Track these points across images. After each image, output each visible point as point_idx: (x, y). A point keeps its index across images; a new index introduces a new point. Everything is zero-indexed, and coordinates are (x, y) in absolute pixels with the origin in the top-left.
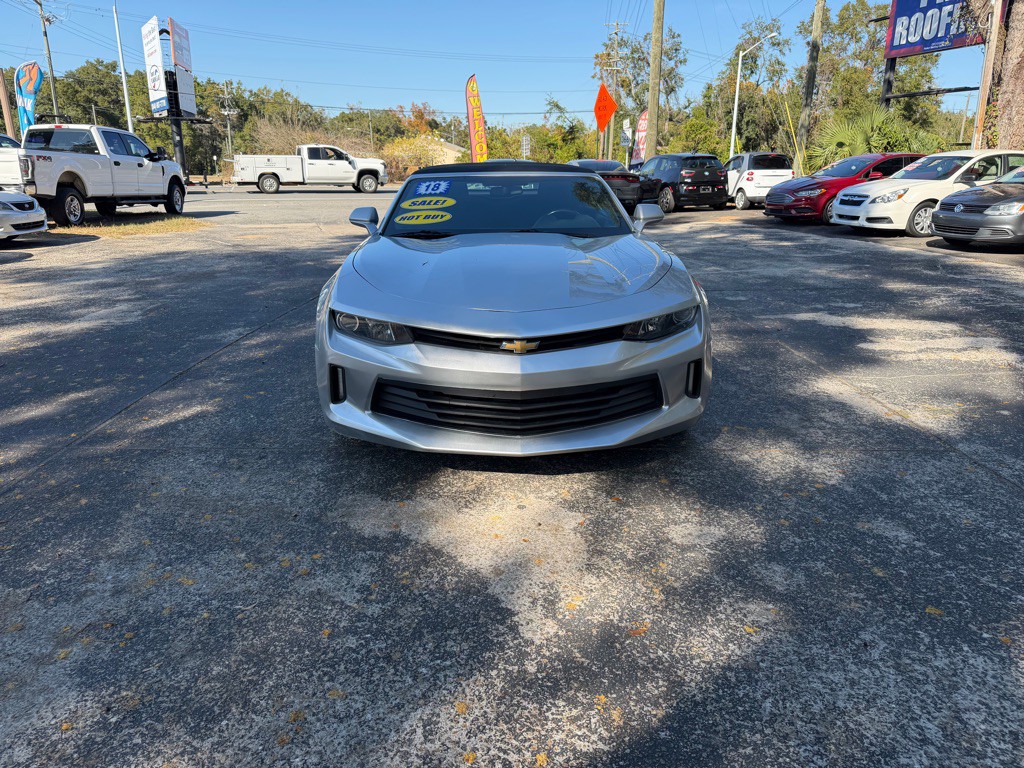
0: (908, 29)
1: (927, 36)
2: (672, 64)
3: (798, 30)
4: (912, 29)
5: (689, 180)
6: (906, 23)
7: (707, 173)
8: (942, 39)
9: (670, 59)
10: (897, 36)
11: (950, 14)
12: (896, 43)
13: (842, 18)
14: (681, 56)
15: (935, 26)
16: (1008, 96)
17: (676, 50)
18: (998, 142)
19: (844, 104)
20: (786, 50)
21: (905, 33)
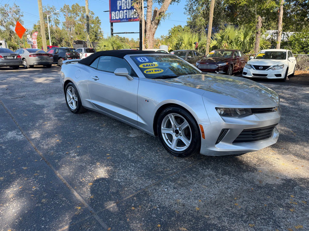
0: (115, 15)
1: (121, 18)
2: (18, 16)
3: (60, 10)
4: (116, 15)
5: (69, 56)
6: (114, 13)
7: (74, 54)
8: (125, 19)
9: (17, 14)
10: (112, 17)
11: (126, 13)
12: (112, 19)
13: (73, 9)
14: (21, 14)
15: (123, 15)
16: (149, 35)
17: (18, 11)
18: (148, 47)
19: (79, 34)
20: (58, 16)
21: (114, 16)
